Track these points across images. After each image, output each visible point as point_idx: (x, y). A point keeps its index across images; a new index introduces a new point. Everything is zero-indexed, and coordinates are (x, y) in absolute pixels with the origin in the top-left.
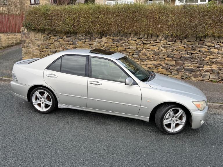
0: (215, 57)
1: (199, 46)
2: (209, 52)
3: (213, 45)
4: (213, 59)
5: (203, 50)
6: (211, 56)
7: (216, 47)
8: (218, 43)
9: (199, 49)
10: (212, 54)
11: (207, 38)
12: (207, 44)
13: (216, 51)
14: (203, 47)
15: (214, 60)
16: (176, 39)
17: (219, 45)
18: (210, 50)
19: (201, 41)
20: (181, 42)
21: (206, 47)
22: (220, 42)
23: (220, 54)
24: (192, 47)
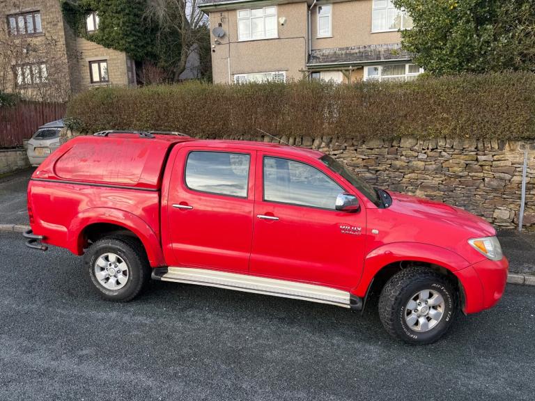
0: (420, 176)
1: (389, 156)
2: (408, 167)
3: (416, 154)
4: (417, 179)
5: (398, 163)
6: (413, 175)
7: (420, 157)
8: (423, 149)
9: (389, 162)
10: (413, 172)
11: (402, 141)
12: (404, 153)
13: (421, 164)
14: (397, 159)
15: (419, 182)
16: (346, 145)
17: (425, 153)
18: (410, 164)
19: (392, 146)
20: (356, 150)
21: (402, 157)
22: (428, 149)
23: (428, 170)
24: (377, 158)
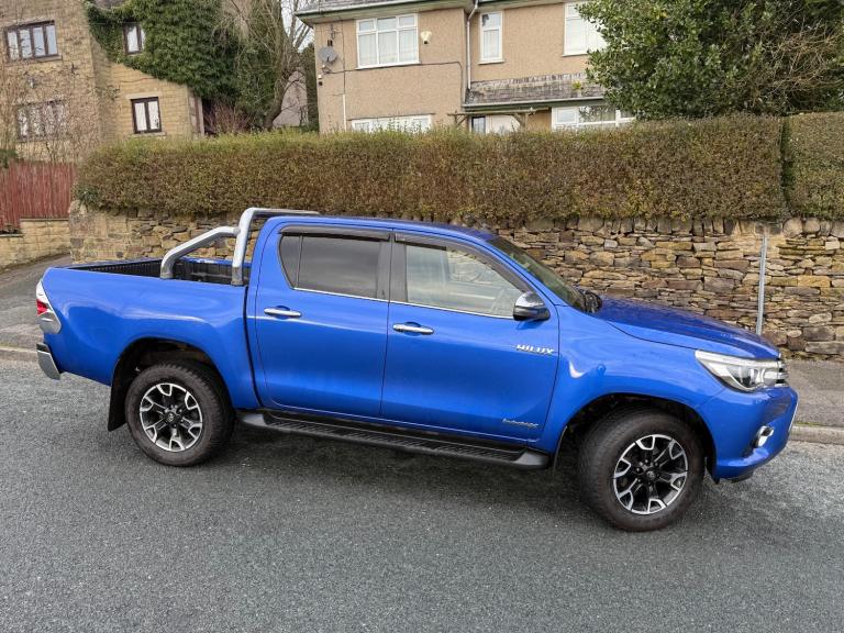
0: (607, 274)
1: (561, 244)
2: (591, 261)
3: (601, 241)
4: (603, 279)
5: (574, 255)
6: (597, 273)
7: (607, 245)
8: (612, 234)
9: (561, 253)
10: (598, 267)
11: (581, 221)
12: (583, 239)
13: (608, 257)
14: (573, 249)
15: (605, 284)
16: (497, 227)
17: (615, 239)
18: (593, 256)
19: (567, 230)
20: (513, 235)
21: (581, 246)
22: (619, 233)
23: (619, 265)
24: (543, 247)
